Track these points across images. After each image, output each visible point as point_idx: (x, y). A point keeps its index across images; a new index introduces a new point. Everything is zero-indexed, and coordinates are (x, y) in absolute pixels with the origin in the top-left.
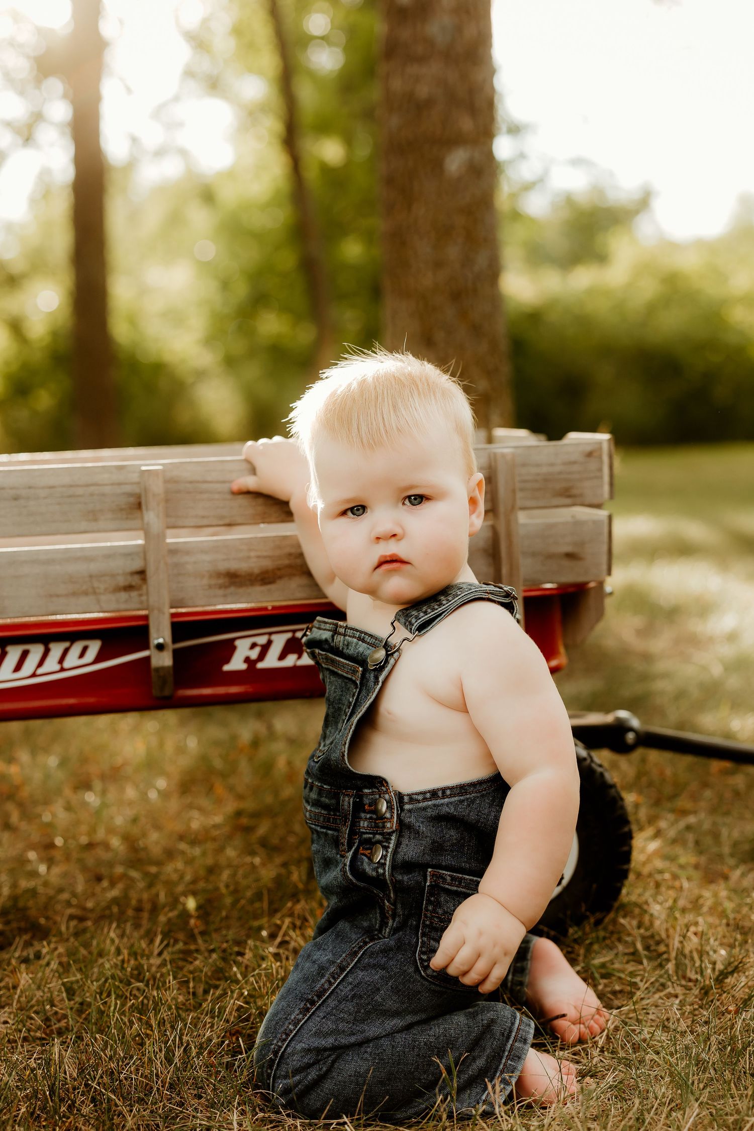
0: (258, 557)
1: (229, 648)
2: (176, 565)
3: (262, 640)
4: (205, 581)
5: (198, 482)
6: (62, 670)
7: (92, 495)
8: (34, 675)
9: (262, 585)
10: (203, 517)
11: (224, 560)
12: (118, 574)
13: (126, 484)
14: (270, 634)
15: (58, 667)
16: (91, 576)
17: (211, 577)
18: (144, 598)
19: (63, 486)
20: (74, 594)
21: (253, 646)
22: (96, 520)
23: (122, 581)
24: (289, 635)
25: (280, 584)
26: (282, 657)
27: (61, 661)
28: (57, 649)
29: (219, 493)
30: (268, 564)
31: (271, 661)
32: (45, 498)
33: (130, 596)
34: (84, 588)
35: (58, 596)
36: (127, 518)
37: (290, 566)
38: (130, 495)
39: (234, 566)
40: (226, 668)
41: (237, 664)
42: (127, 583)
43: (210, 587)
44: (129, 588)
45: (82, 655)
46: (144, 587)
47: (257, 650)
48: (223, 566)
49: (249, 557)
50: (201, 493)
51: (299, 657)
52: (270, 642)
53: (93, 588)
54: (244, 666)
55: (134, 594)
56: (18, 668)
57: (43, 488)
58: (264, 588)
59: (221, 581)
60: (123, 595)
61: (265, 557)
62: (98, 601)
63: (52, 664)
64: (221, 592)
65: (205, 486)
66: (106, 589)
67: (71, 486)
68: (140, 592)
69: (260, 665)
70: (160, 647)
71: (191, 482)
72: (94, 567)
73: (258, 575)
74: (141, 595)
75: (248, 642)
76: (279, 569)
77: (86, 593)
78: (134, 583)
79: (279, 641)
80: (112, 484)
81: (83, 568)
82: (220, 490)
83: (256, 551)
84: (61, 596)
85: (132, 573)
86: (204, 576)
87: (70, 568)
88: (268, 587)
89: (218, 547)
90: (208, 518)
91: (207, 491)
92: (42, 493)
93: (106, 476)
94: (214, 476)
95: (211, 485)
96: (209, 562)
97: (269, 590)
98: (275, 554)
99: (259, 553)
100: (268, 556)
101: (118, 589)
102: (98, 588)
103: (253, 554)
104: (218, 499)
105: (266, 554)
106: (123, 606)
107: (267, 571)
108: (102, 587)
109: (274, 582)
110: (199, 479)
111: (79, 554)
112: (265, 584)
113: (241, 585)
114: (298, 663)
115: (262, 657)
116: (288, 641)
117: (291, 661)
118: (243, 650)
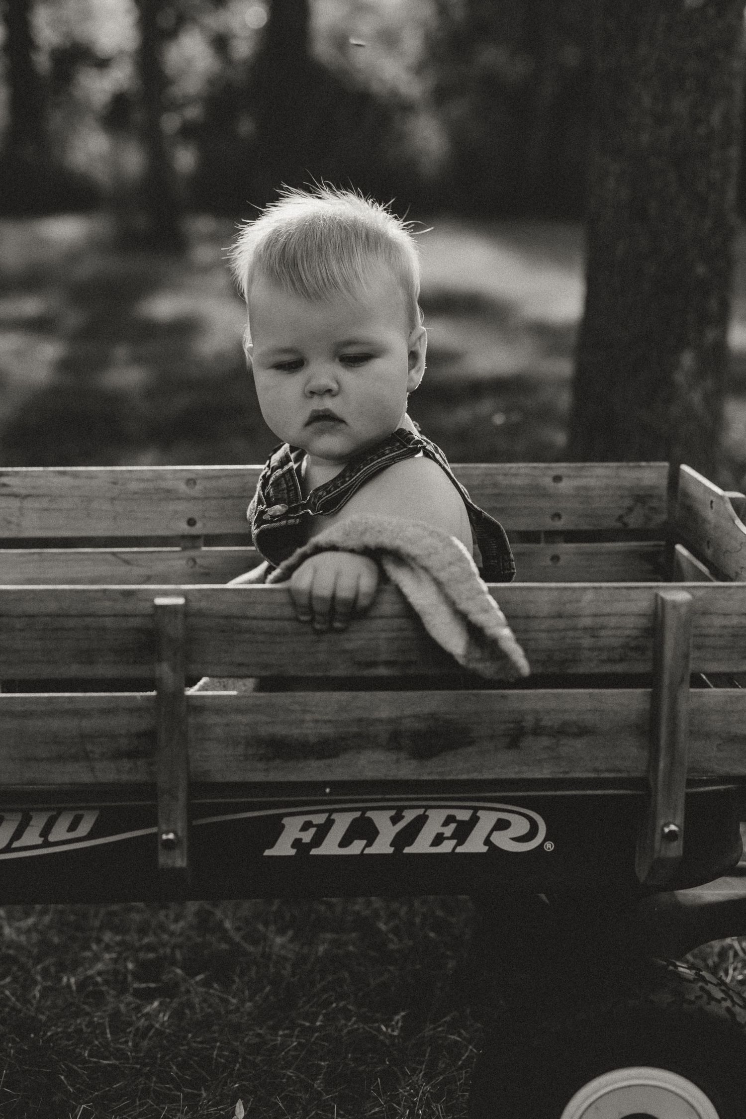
0: (317, 721)
1: (275, 829)
3: (319, 819)
4: (241, 750)
5: (237, 617)
6: (46, 844)
7: (87, 628)
8: (9, 849)
9: (318, 759)
10: (241, 665)
11: (267, 723)
12: (120, 735)
13: (136, 616)
14: (331, 812)
15: (40, 841)
16: (82, 736)
17: (248, 744)
18: (156, 768)
19: (48, 615)
20: (59, 758)
21: (306, 826)
22: (91, 663)
23: (124, 744)
24: (358, 814)
25: (344, 759)
26: (344, 843)
27: (45, 833)
29: (265, 633)
30: (328, 731)
31: (330, 847)
32: (21, 630)
33: (135, 765)
34: (73, 751)
35: (36, 759)
36: (135, 662)
38: (138, 630)
39: (280, 730)
40: (267, 853)
41: (283, 848)
42: (132, 747)
43: (247, 757)
44: (133, 754)
45: (72, 828)
46: (156, 754)
47: (312, 831)
48: (265, 730)
49: (303, 721)
50: (240, 632)
51: (369, 845)
52: (329, 823)
53: (85, 751)
54: (293, 852)
55: (140, 762)
57: (19, 616)
58: (321, 763)
59: (262, 751)
60: (126, 764)
61: (326, 722)
62: (92, 770)
63: (31, 837)
64: (260, 765)
65: (245, 623)
66: (102, 754)
67: (59, 616)
68: (149, 760)
69: (314, 852)
70: (170, 845)
71: (226, 617)
72: (87, 724)
73: (314, 745)
74: (151, 764)
75: (300, 820)
76: (343, 739)
77: (75, 758)
78: (141, 748)
79: (342, 822)
80: (115, 616)
81: (71, 725)
82: (267, 629)
83: (313, 713)
84: (42, 760)
85: (139, 735)
86: (240, 743)
87: (56, 724)
88: (328, 761)
89: (260, 705)
90: (248, 666)
91: (248, 631)
92: (18, 624)
93: (108, 604)
94: (259, 610)
95: (255, 622)
96: (247, 725)
97: (329, 766)
98: (340, 719)
99: (317, 716)
100: (330, 721)
101: (118, 755)
102: (92, 752)
103: (308, 717)
104: (263, 642)
105: (326, 718)
106: (125, 777)
107: (327, 741)
108: (98, 750)
109: (336, 756)
110: (237, 612)
111: (67, 706)
112: (324, 758)
113: (290, 758)
114: (368, 851)
115: (318, 841)
116: (355, 821)
117: (356, 847)
118: (292, 830)
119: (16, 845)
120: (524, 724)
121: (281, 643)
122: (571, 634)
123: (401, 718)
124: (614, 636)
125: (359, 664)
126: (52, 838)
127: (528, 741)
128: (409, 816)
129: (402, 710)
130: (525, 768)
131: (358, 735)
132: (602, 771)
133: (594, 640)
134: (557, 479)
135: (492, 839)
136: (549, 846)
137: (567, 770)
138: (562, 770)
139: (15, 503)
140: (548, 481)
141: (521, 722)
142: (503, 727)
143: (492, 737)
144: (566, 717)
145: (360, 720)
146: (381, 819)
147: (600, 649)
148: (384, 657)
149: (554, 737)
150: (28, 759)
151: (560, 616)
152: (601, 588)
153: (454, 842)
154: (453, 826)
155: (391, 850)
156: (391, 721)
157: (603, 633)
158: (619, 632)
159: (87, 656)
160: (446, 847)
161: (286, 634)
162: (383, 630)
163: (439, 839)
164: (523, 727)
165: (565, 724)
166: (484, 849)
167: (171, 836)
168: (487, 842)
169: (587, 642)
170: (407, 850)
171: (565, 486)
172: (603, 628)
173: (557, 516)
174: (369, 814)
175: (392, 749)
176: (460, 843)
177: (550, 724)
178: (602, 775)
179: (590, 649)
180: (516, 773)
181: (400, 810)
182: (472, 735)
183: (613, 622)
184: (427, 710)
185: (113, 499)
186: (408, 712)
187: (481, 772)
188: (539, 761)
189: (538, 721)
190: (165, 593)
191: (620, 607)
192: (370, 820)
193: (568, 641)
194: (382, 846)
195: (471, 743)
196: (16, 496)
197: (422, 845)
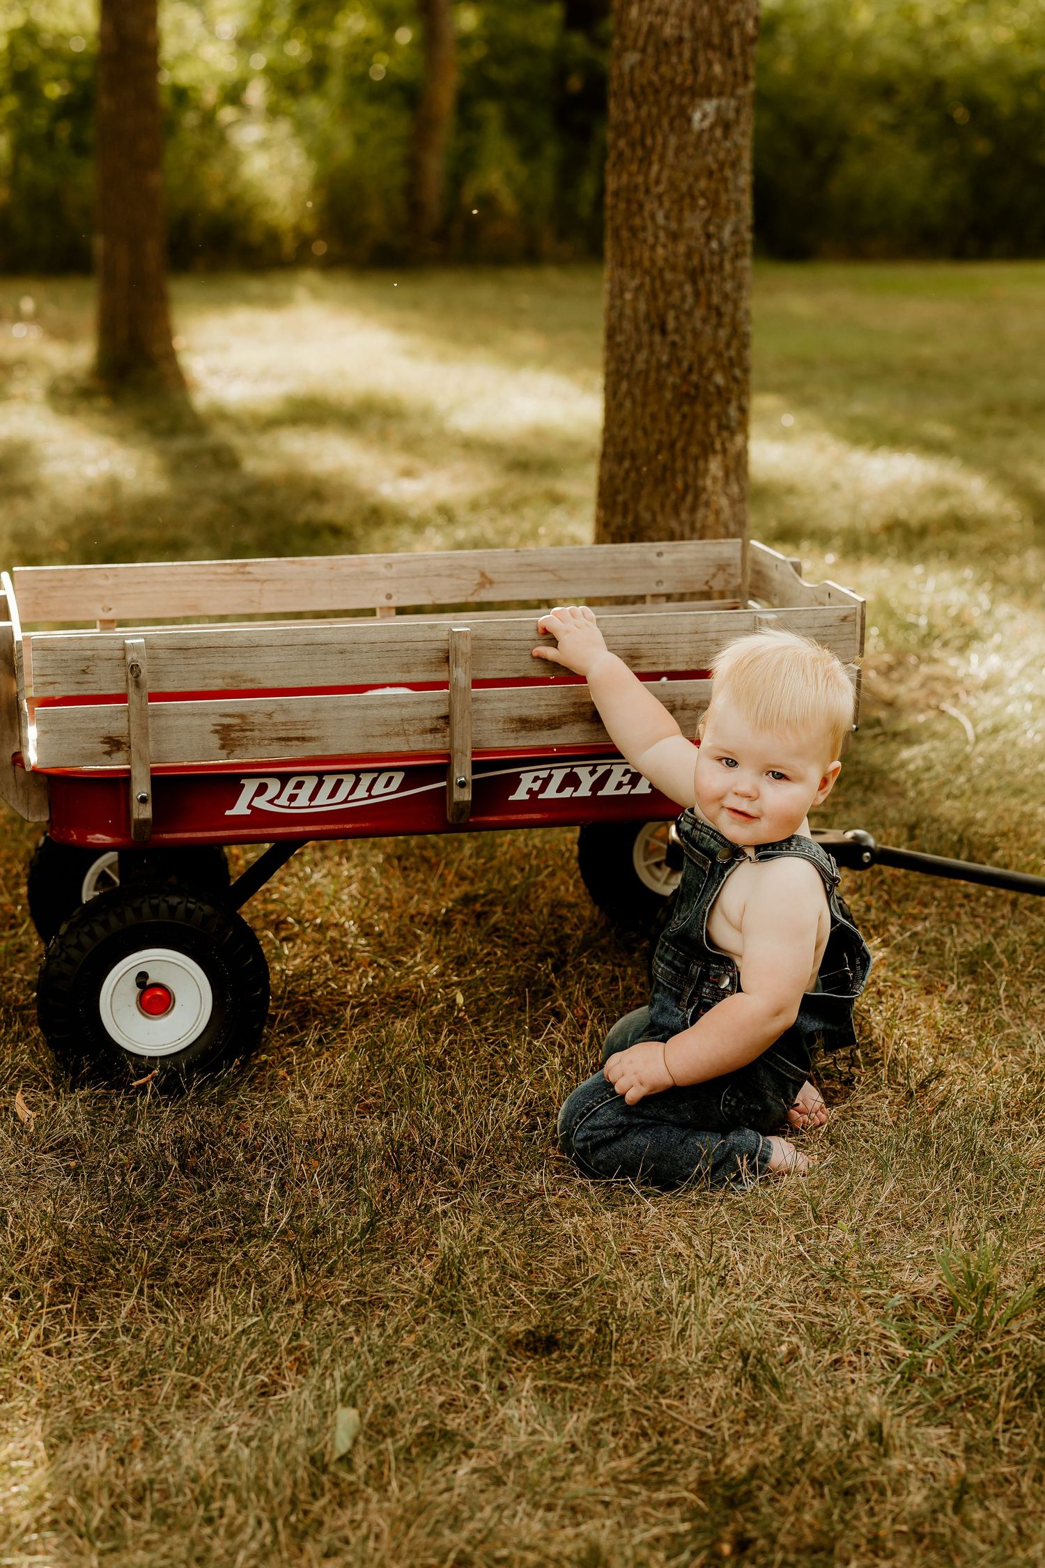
0: (547, 706)
1: (515, 781)
2: (477, 711)
3: (544, 774)
4: (500, 726)
5: (498, 639)
6: (370, 797)
7: (407, 650)
8: (345, 801)
9: (549, 730)
10: (502, 670)
11: (518, 708)
12: (425, 719)
13: (435, 640)
14: (551, 769)
15: (366, 795)
16: (402, 720)
17: (505, 722)
18: (448, 739)
19: (383, 642)
20: (387, 735)
21: (536, 779)
22: (409, 672)
23: (428, 724)
24: (568, 770)
25: (565, 728)
26: (560, 790)
27: (369, 789)
28: (366, 780)
29: (517, 649)
30: (555, 711)
31: (551, 793)
32: (367, 653)
33: (435, 738)
34: (396, 730)
35: (373, 737)
36: (436, 671)
37: (574, 714)
38: (439, 650)
39: (526, 712)
40: (511, 798)
41: (521, 794)
42: (433, 726)
43: (504, 730)
44: (434, 730)
45: (387, 785)
46: (449, 730)
47: (540, 782)
48: (516, 713)
49: (539, 706)
50: (501, 649)
51: (575, 790)
52: (550, 776)
53: (404, 730)
54: (527, 797)
55: (438, 736)
56: (332, 795)
57: (365, 644)
58: (551, 732)
59: (513, 726)
60: (429, 737)
61: (553, 706)
62: (408, 742)
63: (361, 792)
64: (513, 735)
66: (415, 731)
67: (390, 642)
68: (445, 734)
69: (541, 796)
70: (462, 785)
71: (493, 640)
72: (406, 712)
73: (546, 721)
74: (445, 737)
75: (532, 776)
76: (565, 716)
77: (397, 734)
78: (439, 727)
79: (559, 776)
80: (425, 641)
81: (396, 713)
82: (518, 647)
83: (545, 700)
84: (377, 736)
85: (438, 718)
86: (500, 721)
87: (385, 713)
88: (555, 731)
89: (513, 696)
90: (506, 670)
91: (506, 648)
92: (365, 648)
93: (420, 634)
94: (512, 635)
95: (511, 642)
96: (504, 709)
97: (555, 734)
99: (547, 702)
100: (556, 705)
101: (425, 731)
102: (409, 730)
103: (542, 703)
104: (515, 655)
105: (554, 703)
106: (428, 746)
107: (554, 718)
108: (412, 729)
109: (559, 728)
110: (500, 637)
111: (394, 701)
112: (552, 729)
113: (531, 730)
114: (575, 795)
115: (543, 789)
116: (567, 775)
117: (567, 793)
118: (527, 782)
119: (350, 798)
120: (675, 703)
122: (704, 643)
126: (373, 793)
128: (601, 770)
134: (660, 554)
139: (256, 586)
140: (652, 556)
141: (674, 701)
145: (575, 704)
146: (583, 773)
149: (695, 710)
150: (368, 737)
151: (697, 633)
152: (721, 614)
153: (629, 787)
154: (629, 776)
155: (589, 794)
159: (407, 668)
160: (625, 790)
163: (620, 785)
164: (675, 705)
166: (649, 791)
167: (462, 779)
170: (600, 793)
171: (666, 559)
173: (659, 582)
174: (575, 770)
176: (633, 787)
177: (691, 702)
181: (595, 766)
185: (330, 581)
189: (684, 700)
190: (456, 626)
191: (733, 625)
192: (576, 774)
193: (702, 648)
194: (584, 791)
196: (257, 581)
197: (609, 790)
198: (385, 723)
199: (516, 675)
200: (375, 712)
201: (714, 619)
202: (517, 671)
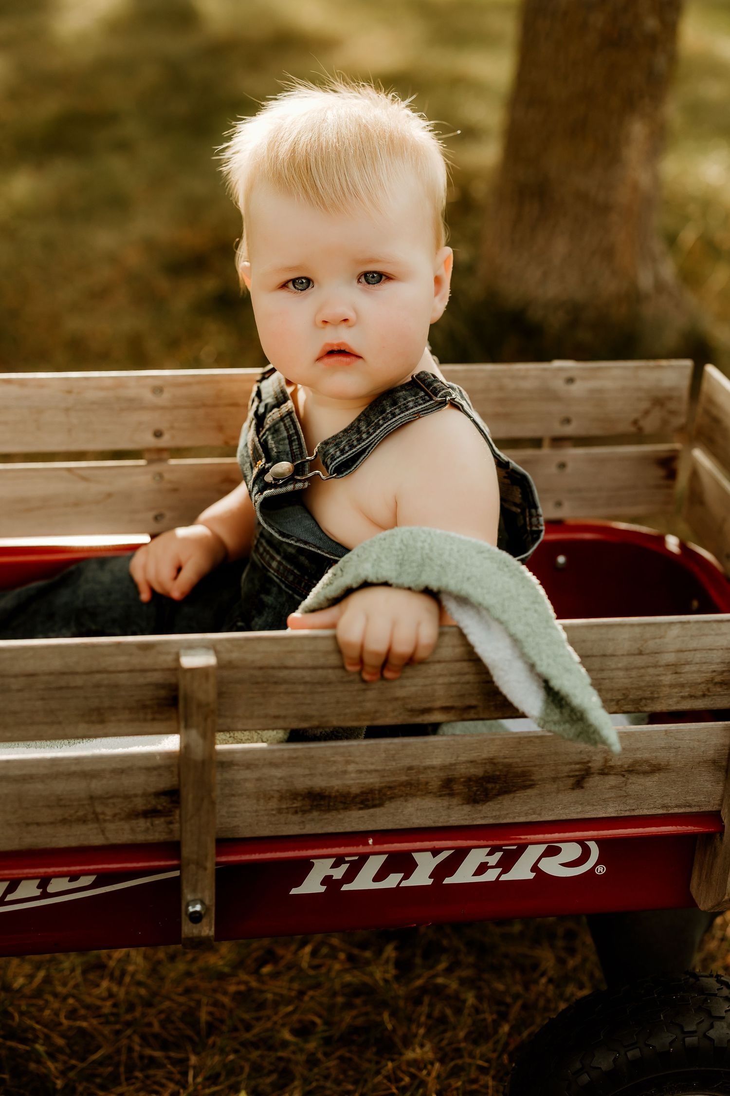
0: (361, 772)
1: (301, 867)
2: (229, 782)
4: (273, 804)
5: (273, 668)
7: (98, 686)
9: (361, 809)
10: (277, 717)
11: (305, 776)
12: (136, 796)
13: (155, 670)
15: (38, 892)
16: (92, 798)
17: (281, 798)
18: (176, 826)
19: (51, 674)
20: (64, 821)
22: (102, 722)
23: (140, 804)
27: (42, 886)
29: (306, 683)
30: (373, 781)
31: (364, 881)
32: (20, 690)
33: (152, 825)
34: (81, 813)
35: (38, 824)
36: (153, 720)
38: (158, 686)
39: (319, 783)
40: (294, 891)
41: (312, 885)
42: (149, 807)
43: (280, 811)
44: (150, 814)
45: (75, 879)
46: (177, 812)
47: (344, 867)
48: (302, 783)
49: (345, 772)
50: (276, 683)
51: (406, 878)
53: (94, 813)
54: (322, 889)
55: (159, 821)
57: (16, 676)
58: (364, 814)
59: (297, 804)
60: (142, 823)
61: (370, 772)
62: (103, 832)
63: (27, 890)
64: (295, 818)
65: (283, 674)
66: (115, 815)
67: (63, 673)
68: (169, 819)
69: (345, 887)
70: (197, 916)
71: (261, 668)
72: (97, 787)
73: (356, 796)
74: (171, 823)
76: (390, 788)
77: (84, 820)
78: (159, 807)
80: (131, 671)
81: (79, 786)
82: (308, 679)
83: (357, 763)
84: (44, 824)
85: (158, 794)
86: (273, 797)
87: (60, 787)
88: (372, 811)
89: (296, 758)
90: (285, 717)
91: (285, 681)
92: (15, 684)
93: (122, 659)
94: (299, 659)
95: (294, 672)
96: (280, 778)
97: (372, 815)
98: (387, 768)
99: (362, 767)
100: (376, 771)
101: (134, 815)
102: (103, 813)
103: (351, 768)
104: (302, 693)
105: (372, 767)
107: (372, 791)
108: (109, 812)
109: (381, 805)
110: (273, 662)
111: (73, 768)
112: (367, 807)
113: (329, 810)
114: (405, 884)
115: (350, 876)
117: (392, 881)
118: (322, 869)
119: (9, 898)
120: (590, 765)
121: (323, 692)
122: (651, 671)
123: (455, 764)
124: (699, 671)
125: (412, 711)
126: (51, 889)
127: (593, 781)
129: (458, 757)
130: (588, 808)
131: (408, 784)
132: (672, 807)
133: (674, 676)
134: (570, 380)
135: (540, 865)
136: (601, 870)
137: (633, 808)
138: (628, 808)
140: (559, 384)
141: (589, 762)
142: (567, 768)
143: (554, 779)
144: (639, 756)
145: (410, 768)
147: (682, 686)
148: (438, 704)
149: (624, 776)
150: (28, 824)
151: (641, 653)
152: (689, 622)
153: (500, 870)
154: (498, 855)
156: (443, 768)
157: (687, 668)
158: (704, 668)
160: (490, 876)
161: (330, 683)
162: (440, 675)
163: (482, 868)
164: (590, 767)
165: (636, 762)
166: (531, 876)
167: (198, 908)
168: (535, 868)
169: (668, 678)
170: (447, 881)
172: (688, 663)
173: (567, 421)
175: (445, 795)
176: (505, 871)
177: (619, 763)
178: (672, 811)
179: (671, 686)
180: (578, 813)
182: (533, 778)
183: (698, 657)
184: (485, 756)
185: (67, 410)
186: (463, 758)
187: (540, 814)
188: (604, 800)
189: (606, 761)
191: (708, 641)
193: (647, 678)
194: (421, 877)
195: (531, 786)
197: (464, 875)
198: (60, 802)
199: (304, 725)
200: (40, 786)
201: (675, 631)
202: (305, 718)
